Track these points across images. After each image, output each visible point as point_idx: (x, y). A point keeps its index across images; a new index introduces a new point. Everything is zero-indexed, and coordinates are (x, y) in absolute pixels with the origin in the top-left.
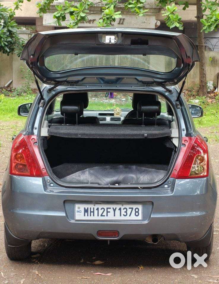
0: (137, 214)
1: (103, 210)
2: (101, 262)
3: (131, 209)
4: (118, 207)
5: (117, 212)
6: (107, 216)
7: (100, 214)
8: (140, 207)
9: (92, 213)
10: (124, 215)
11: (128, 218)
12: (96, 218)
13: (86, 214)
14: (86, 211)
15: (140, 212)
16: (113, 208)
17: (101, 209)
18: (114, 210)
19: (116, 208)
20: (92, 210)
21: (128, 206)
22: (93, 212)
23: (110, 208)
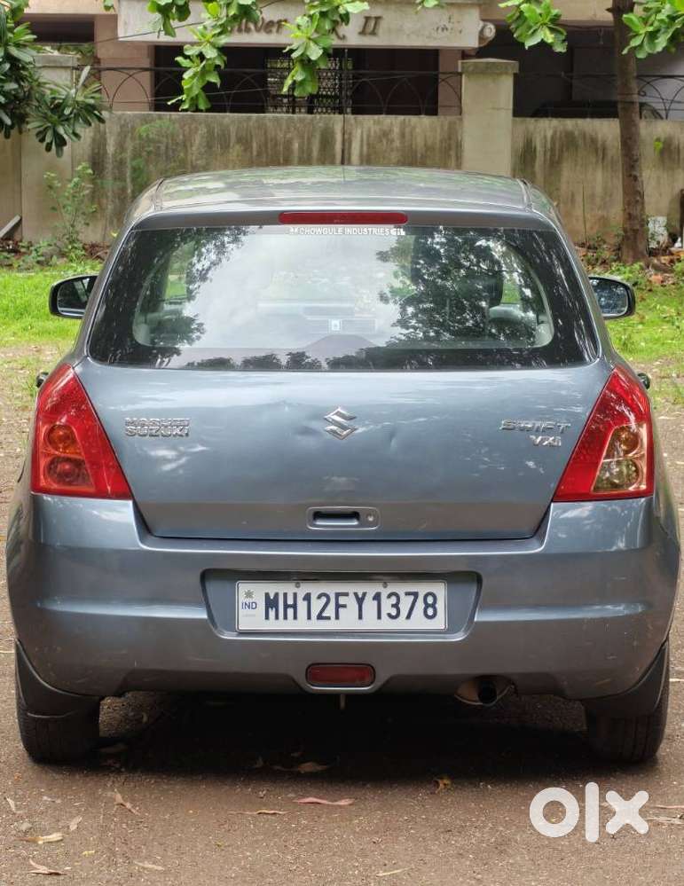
0: (430, 612)
1: (324, 600)
2: (319, 768)
3: (412, 598)
4: (370, 589)
5: (370, 606)
8: (440, 590)
9: (290, 611)
10: (389, 615)
11: (401, 624)
12: (302, 624)
13: (272, 613)
14: (271, 603)
15: (441, 606)
16: (356, 594)
18: (360, 601)
19: (364, 594)
20: (290, 602)
21: (401, 588)
22: (294, 606)
23: (346, 594)
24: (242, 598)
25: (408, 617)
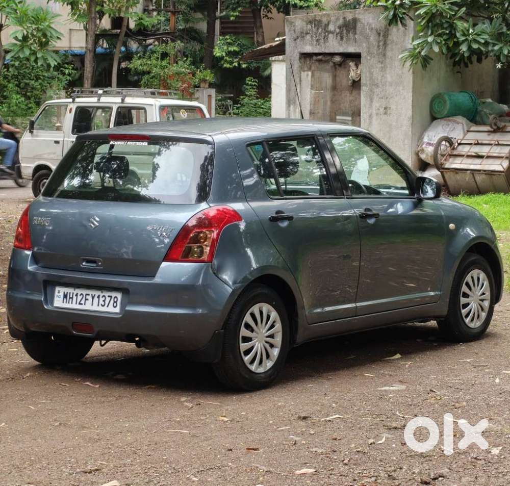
0: (115, 305)
1: (82, 296)
4: (97, 293)
6: (85, 304)
7: (78, 302)
8: (119, 296)
9: (71, 300)
10: (102, 305)
13: (65, 301)
14: (65, 296)
15: (119, 303)
16: (92, 295)
17: (80, 295)
18: (93, 298)
19: (95, 295)
20: (71, 296)
22: (72, 298)
23: (88, 295)
24: (56, 293)
25: (108, 306)
